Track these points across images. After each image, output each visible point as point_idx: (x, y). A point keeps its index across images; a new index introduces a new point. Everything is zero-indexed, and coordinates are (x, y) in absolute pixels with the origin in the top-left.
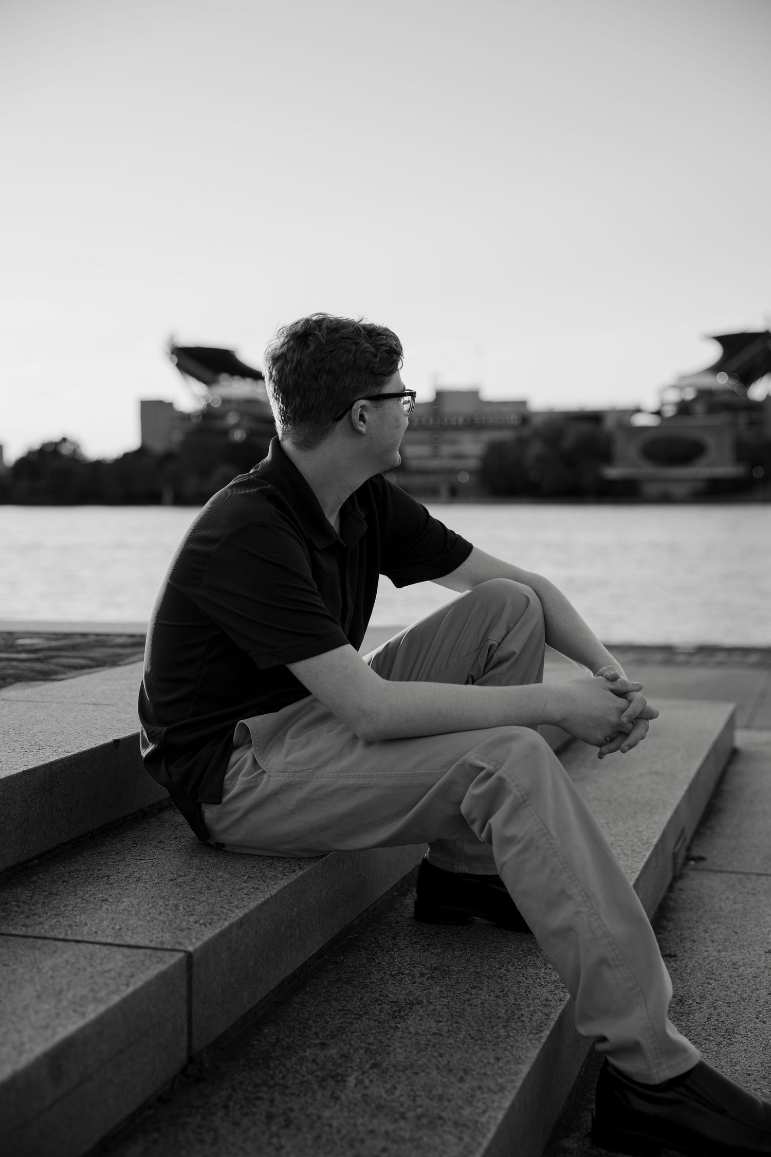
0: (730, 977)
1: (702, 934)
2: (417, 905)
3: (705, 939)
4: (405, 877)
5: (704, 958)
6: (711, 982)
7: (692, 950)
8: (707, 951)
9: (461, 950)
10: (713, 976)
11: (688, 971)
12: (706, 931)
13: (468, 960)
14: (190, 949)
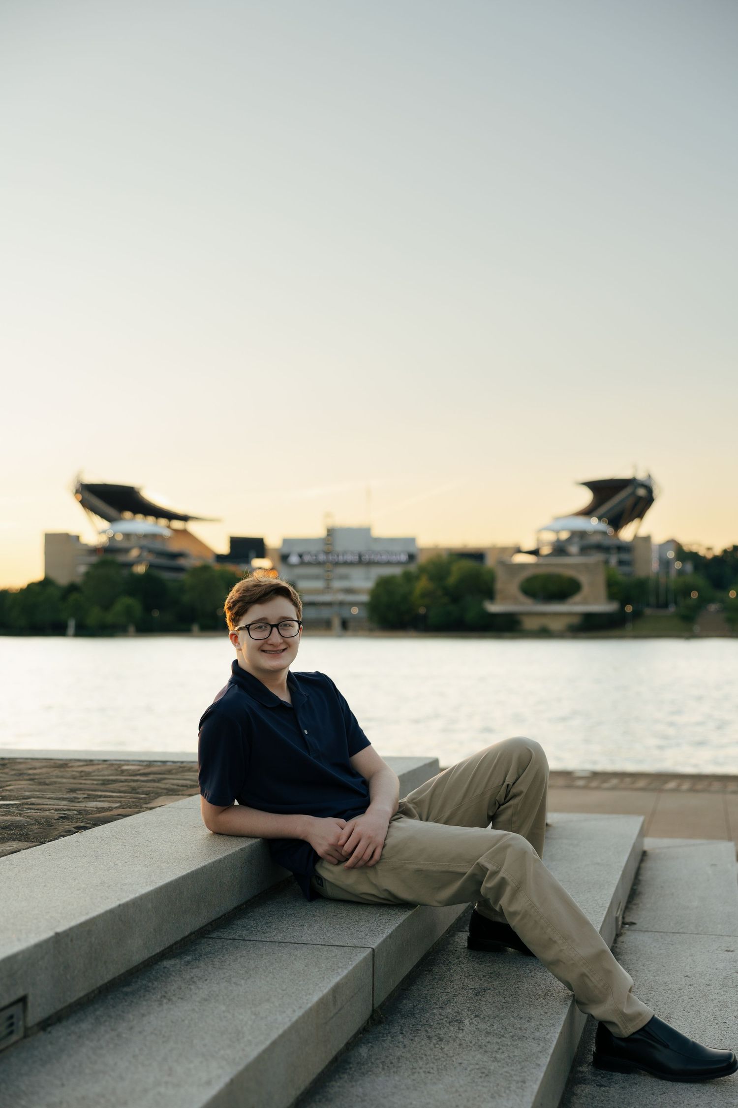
0: (664, 990)
1: (642, 967)
2: (470, 940)
3: (644, 970)
4: (451, 926)
5: (645, 980)
6: (652, 992)
7: (636, 976)
8: (646, 976)
9: (503, 964)
10: (653, 989)
11: (636, 987)
12: (644, 966)
13: (509, 969)
14: (374, 947)
